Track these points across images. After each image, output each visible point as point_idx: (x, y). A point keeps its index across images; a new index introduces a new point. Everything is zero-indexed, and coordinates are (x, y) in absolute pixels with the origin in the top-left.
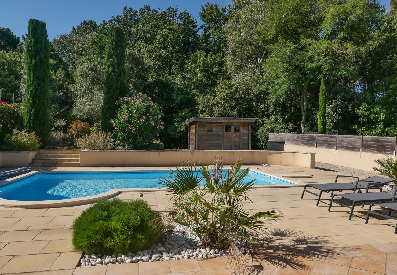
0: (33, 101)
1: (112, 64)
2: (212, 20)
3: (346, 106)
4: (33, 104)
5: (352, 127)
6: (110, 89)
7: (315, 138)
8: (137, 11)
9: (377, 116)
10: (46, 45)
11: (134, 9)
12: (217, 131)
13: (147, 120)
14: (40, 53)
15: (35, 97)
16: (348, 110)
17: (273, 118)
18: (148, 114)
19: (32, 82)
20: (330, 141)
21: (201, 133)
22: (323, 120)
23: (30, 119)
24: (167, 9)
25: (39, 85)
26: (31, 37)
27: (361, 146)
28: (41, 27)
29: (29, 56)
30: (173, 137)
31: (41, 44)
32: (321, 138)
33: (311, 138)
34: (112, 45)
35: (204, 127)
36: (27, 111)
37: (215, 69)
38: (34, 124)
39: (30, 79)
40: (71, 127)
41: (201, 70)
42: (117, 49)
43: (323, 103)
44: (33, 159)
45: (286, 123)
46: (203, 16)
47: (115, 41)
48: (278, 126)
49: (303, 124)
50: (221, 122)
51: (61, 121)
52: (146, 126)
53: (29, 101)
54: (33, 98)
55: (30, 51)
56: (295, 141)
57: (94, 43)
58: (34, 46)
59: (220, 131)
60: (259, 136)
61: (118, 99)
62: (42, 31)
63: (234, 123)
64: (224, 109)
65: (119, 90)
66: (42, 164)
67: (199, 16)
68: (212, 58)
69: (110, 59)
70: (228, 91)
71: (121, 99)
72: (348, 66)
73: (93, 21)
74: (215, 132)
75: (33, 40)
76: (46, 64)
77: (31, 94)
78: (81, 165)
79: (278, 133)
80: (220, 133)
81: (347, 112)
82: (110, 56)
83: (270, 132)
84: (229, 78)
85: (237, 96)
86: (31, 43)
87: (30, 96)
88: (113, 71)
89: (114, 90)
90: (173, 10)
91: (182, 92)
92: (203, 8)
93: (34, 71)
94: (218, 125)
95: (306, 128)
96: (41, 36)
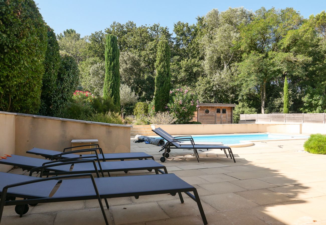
0: (112, 91)
2: (183, 34)
3: (295, 95)
4: (113, 93)
5: (300, 109)
6: (163, 83)
7: (284, 116)
9: (316, 102)
11: (122, 24)
12: (212, 113)
16: (297, 98)
19: (111, 77)
20: (296, 118)
21: (201, 114)
22: (288, 105)
24: (153, 26)
27: (323, 120)
29: (109, 59)
32: (289, 116)
33: (280, 116)
35: (203, 110)
37: (195, 69)
43: (287, 94)
45: (250, 107)
46: (177, 31)
47: (164, 50)
49: (263, 108)
50: (214, 107)
54: (112, 89)
55: (110, 56)
56: (265, 119)
58: (112, 53)
59: (214, 113)
63: (223, 107)
69: (162, 63)
70: (208, 85)
72: (299, 69)
74: (210, 113)
75: (112, 49)
77: (111, 86)
79: (249, 114)
81: (297, 99)
83: (241, 114)
85: (215, 89)
86: (110, 51)
87: (110, 88)
88: (165, 71)
93: (113, 70)
94: (212, 109)
95: (266, 111)
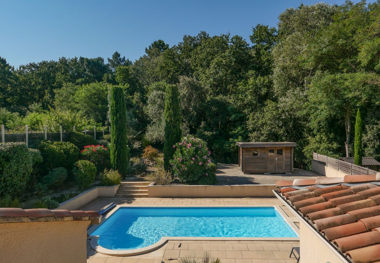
0: (116, 146)
1: (170, 116)
4: (116, 148)
7: (351, 167)
8: (194, 37)
10: (123, 104)
12: (262, 155)
13: (196, 161)
14: (120, 111)
15: (117, 143)
17: (318, 137)
18: (197, 156)
19: (115, 132)
21: (247, 157)
22: (359, 150)
23: (114, 159)
25: (120, 134)
26: (113, 100)
28: (120, 91)
29: (112, 113)
30: (228, 151)
31: (120, 104)
32: (355, 168)
33: (347, 166)
34: (169, 101)
35: (250, 151)
36: (113, 153)
37: (264, 91)
38: (117, 163)
39: (114, 130)
40: (144, 152)
41: (251, 92)
42: (173, 104)
43: (358, 134)
44: (117, 191)
45: (331, 142)
47: (171, 97)
48: (323, 146)
49: (347, 145)
50: (265, 147)
51: (138, 143)
52: (196, 165)
53: (113, 146)
55: (113, 110)
56: (334, 165)
57: (161, 68)
58: (115, 106)
59: (264, 154)
60: (305, 154)
61: (175, 144)
62: (120, 94)
63: (277, 147)
64: (273, 128)
65: (175, 135)
66: (123, 195)
67: (249, 38)
68: (260, 80)
69: (168, 112)
70: (274, 113)
71: (177, 144)
73: (162, 41)
74: (260, 155)
76: (124, 118)
77: (115, 141)
78: (149, 196)
79: (320, 154)
80: (264, 156)
82: (169, 109)
83: (314, 152)
84: (275, 100)
85: (284, 117)
86: (113, 104)
87: (114, 143)
88: (171, 121)
89: (172, 135)
90: (225, 37)
91: (235, 111)
92: (255, 29)
94: (262, 150)
96: (119, 99)
